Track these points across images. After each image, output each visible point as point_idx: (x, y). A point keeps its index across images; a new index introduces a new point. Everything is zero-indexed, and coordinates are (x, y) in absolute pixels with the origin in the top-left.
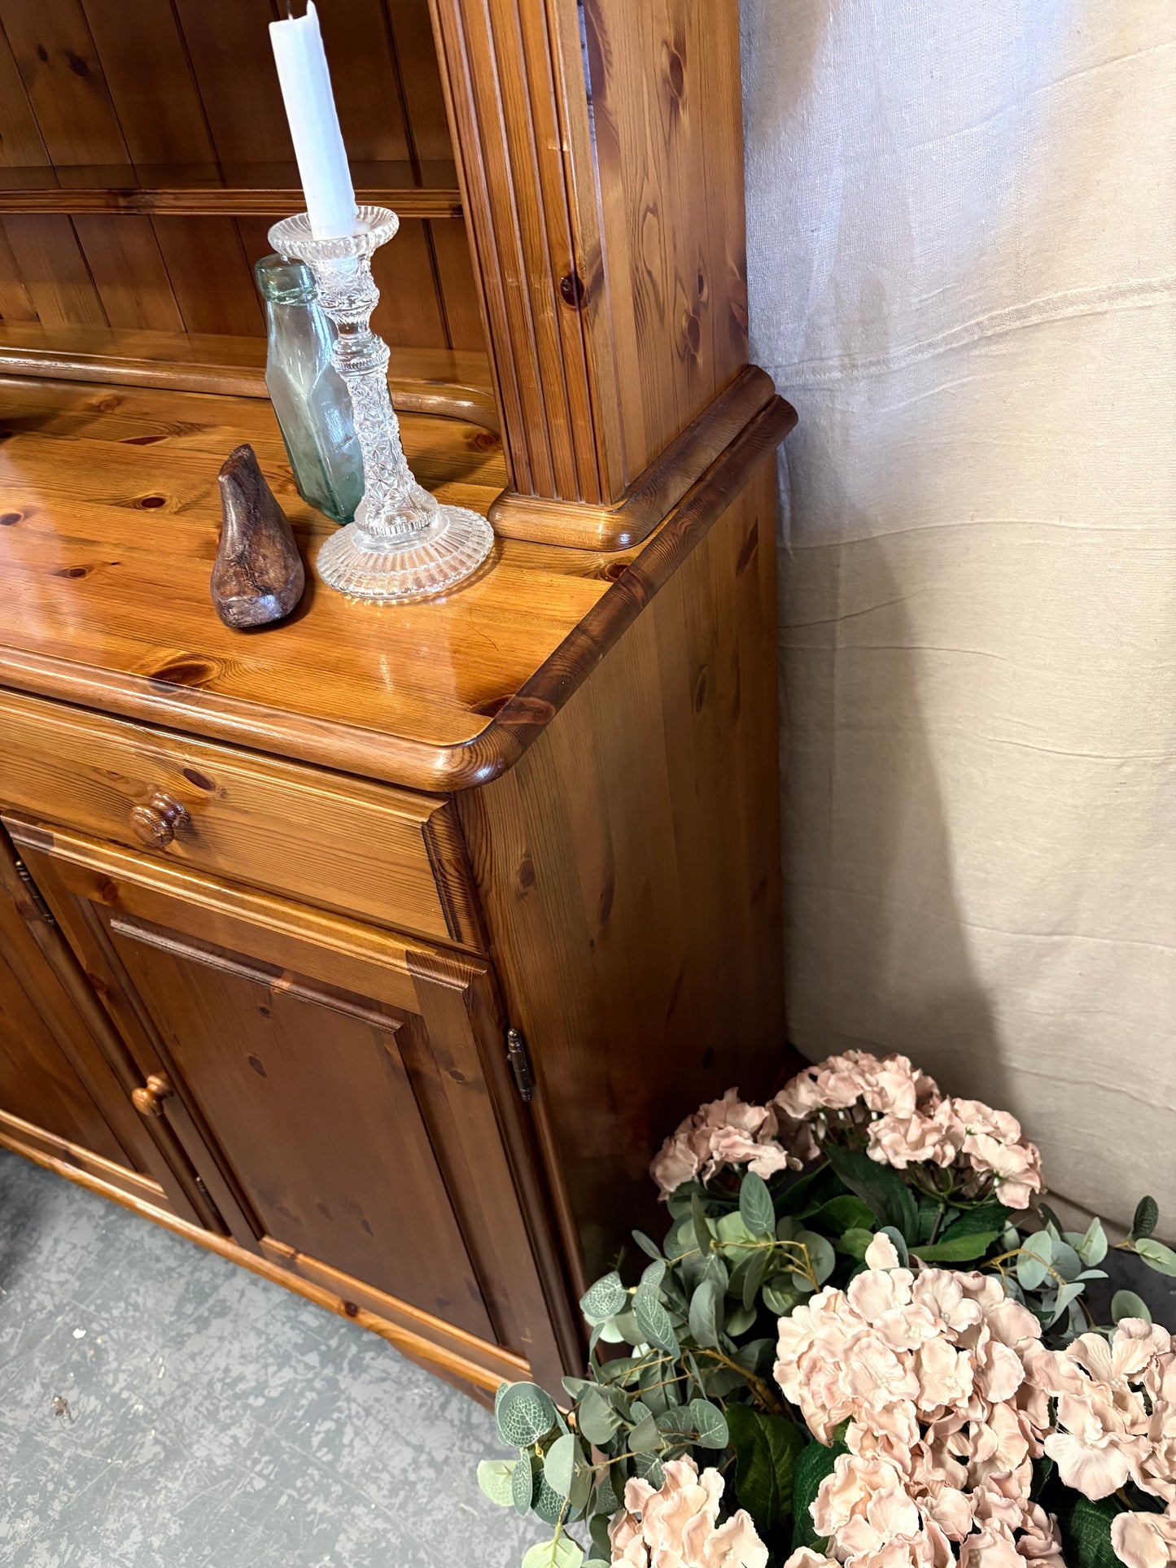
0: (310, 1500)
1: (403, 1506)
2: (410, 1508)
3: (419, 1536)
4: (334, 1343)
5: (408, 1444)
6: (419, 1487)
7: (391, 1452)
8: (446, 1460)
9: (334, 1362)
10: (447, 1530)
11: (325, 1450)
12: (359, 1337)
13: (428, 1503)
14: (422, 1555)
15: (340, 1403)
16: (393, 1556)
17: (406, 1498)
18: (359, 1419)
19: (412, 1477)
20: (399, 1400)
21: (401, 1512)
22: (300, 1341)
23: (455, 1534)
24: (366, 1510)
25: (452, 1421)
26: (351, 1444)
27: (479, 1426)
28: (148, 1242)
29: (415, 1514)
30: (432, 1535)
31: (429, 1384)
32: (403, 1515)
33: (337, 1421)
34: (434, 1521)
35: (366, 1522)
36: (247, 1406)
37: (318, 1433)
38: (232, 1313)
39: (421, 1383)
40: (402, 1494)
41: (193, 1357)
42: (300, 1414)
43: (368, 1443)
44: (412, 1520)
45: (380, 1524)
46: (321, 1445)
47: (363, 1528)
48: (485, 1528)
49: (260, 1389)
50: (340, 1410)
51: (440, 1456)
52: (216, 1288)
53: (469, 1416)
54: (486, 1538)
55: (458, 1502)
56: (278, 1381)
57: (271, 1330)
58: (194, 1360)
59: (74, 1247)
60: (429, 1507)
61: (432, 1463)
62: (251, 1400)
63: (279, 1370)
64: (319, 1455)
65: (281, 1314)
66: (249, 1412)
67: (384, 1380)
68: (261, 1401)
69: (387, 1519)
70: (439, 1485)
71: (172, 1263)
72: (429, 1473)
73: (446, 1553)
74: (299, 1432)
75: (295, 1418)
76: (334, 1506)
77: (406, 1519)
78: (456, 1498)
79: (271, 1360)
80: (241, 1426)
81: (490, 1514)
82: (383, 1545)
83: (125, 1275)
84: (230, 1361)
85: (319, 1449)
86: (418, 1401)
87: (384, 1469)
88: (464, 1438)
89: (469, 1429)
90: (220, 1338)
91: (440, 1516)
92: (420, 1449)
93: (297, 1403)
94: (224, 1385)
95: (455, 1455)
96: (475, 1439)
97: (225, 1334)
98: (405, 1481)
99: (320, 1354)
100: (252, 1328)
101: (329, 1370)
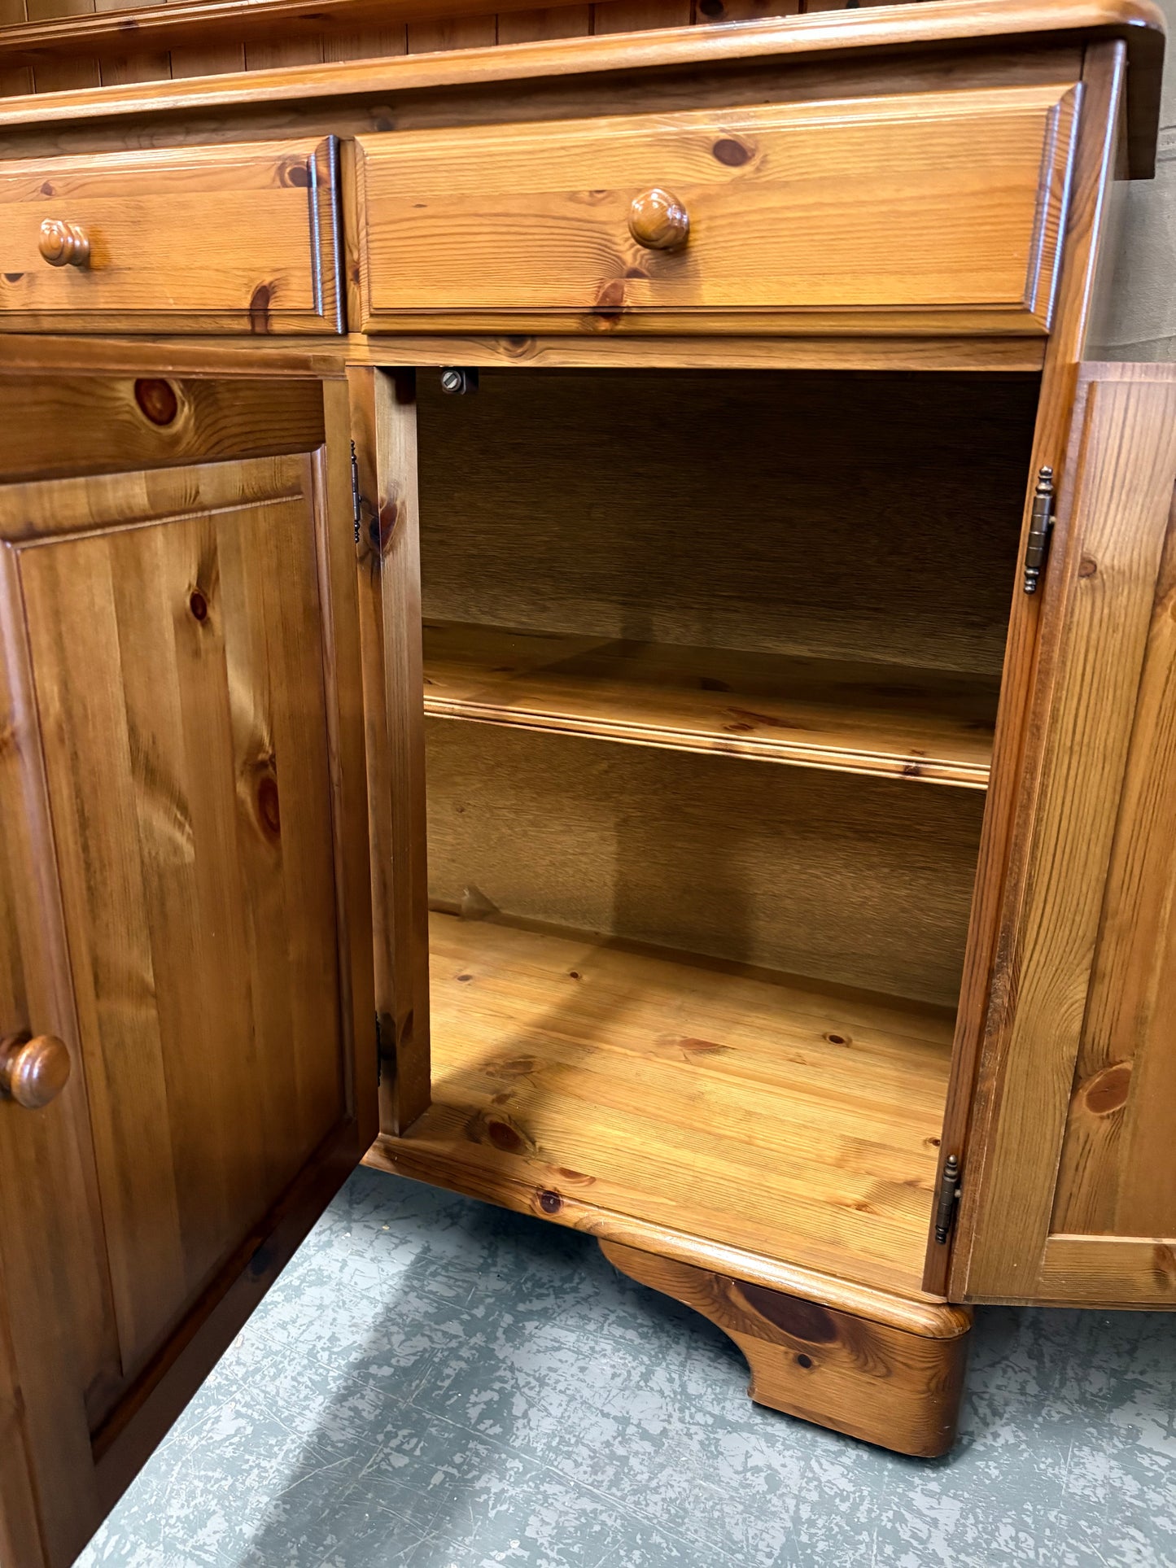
0: (478, 1478)
1: (615, 1482)
2: (626, 1485)
3: (647, 1517)
4: (480, 1311)
5: (606, 1415)
6: (634, 1461)
7: (585, 1423)
8: (664, 1432)
9: (483, 1331)
10: (685, 1510)
11: (489, 1422)
12: (514, 1305)
13: (650, 1479)
14: (656, 1539)
15: (501, 1373)
16: (615, 1541)
17: (616, 1474)
18: (531, 1389)
19: (621, 1451)
20: (583, 1369)
21: (614, 1490)
22: (438, 1313)
23: (698, 1514)
24: (562, 1489)
25: (661, 1392)
26: (525, 1416)
27: (700, 1396)
29: (635, 1492)
30: (666, 1516)
31: (621, 1354)
32: (619, 1494)
33: (501, 1391)
34: (664, 1500)
35: (565, 1501)
36: (368, 1377)
37: (475, 1404)
38: (333, 1283)
39: (609, 1352)
40: (610, 1471)
41: (283, 1326)
42: (446, 1383)
43: (549, 1415)
44: (631, 1499)
45: (587, 1504)
46: (483, 1416)
47: (562, 1508)
48: (741, 1508)
49: (385, 1358)
50: (502, 1380)
51: (655, 1428)
53: (683, 1386)
54: (744, 1520)
55: (694, 1478)
56: (410, 1349)
58: (284, 1328)
60: (653, 1484)
61: (645, 1435)
64: (481, 1427)
66: (371, 1382)
68: (387, 1371)
69: (595, 1498)
70: (659, 1459)
72: (648, 1447)
73: (690, 1535)
74: (448, 1403)
75: (440, 1388)
76: (515, 1484)
77: (623, 1498)
78: (690, 1475)
79: (394, 1329)
80: (363, 1397)
81: (741, 1491)
82: (597, 1528)
84: (335, 1330)
85: (480, 1420)
86: (609, 1371)
87: (579, 1441)
88: (681, 1410)
89: (684, 1399)
90: (321, 1307)
91: (671, 1494)
92: (624, 1421)
93: (440, 1373)
94: (332, 1353)
95: (676, 1425)
96: (699, 1410)
97: (326, 1302)
98: (613, 1456)
99: (462, 1322)
100: (363, 1297)
101: (478, 1339)
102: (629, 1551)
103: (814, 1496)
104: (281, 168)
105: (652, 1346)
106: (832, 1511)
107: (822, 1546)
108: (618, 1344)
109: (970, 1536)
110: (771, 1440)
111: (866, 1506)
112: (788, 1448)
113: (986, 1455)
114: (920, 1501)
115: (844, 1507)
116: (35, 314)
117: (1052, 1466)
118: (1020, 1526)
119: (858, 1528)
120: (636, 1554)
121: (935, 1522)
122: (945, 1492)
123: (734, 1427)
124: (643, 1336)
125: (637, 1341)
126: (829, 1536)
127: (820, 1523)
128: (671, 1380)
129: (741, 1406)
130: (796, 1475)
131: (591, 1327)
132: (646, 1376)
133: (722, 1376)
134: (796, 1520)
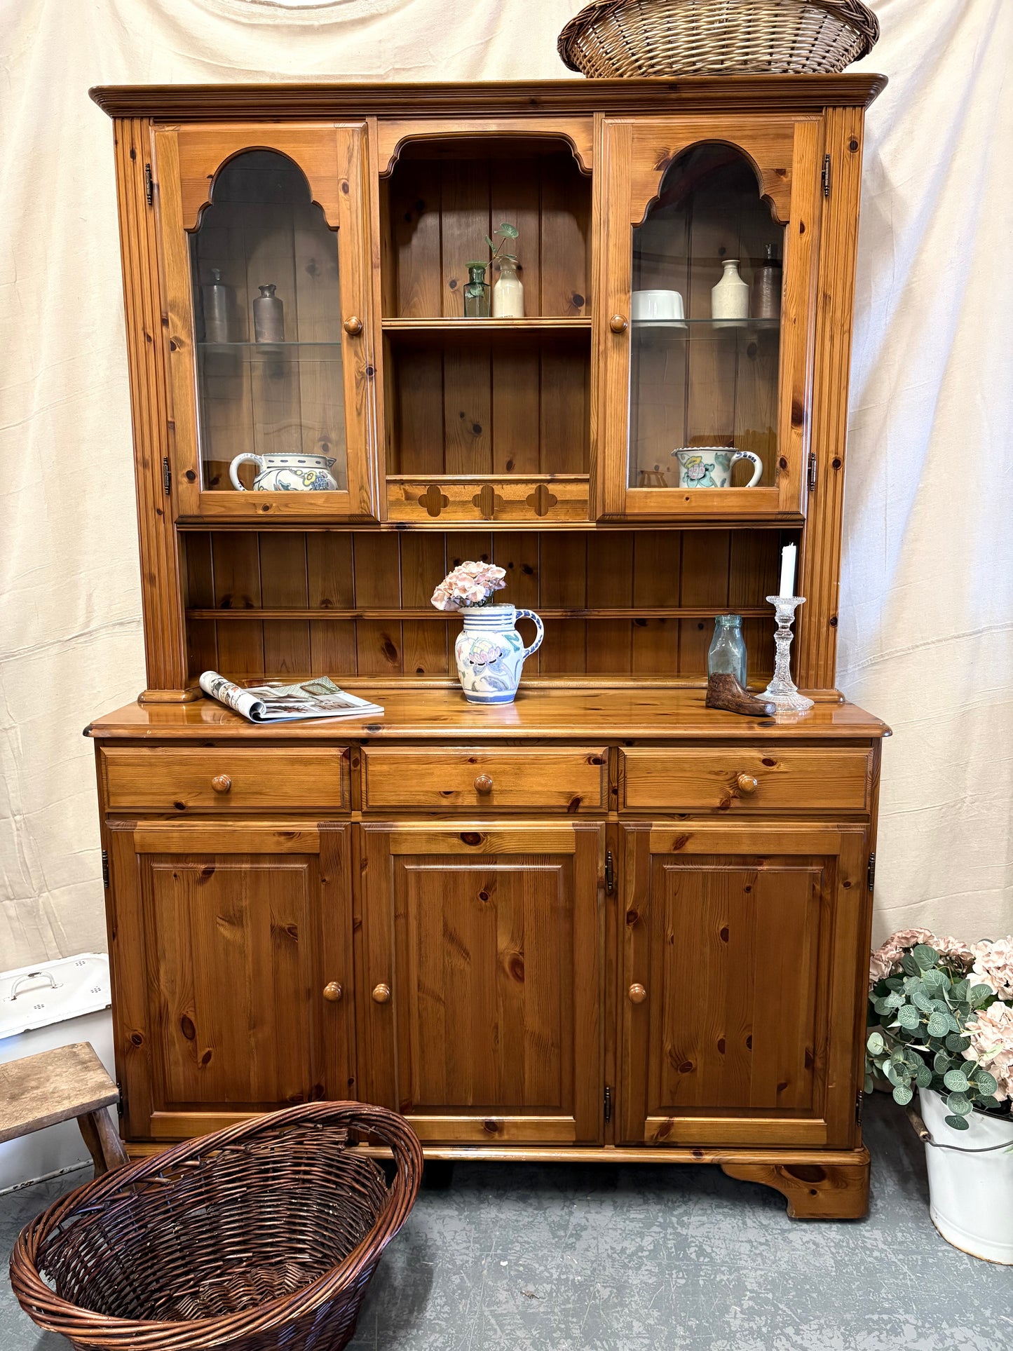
0: (715, 1277)
1: (764, 1263)
2: (768, 1262)
3: (784, 1270)
4: (661, 1220)
5: (742, 1242)
6: (764, 1253)
7: (737, 1247)
8: (767, 1240)
9: (669, 1227)
10: (794, 1263)
11: (702, 1258)
12: (672, 1213)
13: (775, 1257)
14: (792, 1275)
15: (690, 1240)
17: (762, 1260)
18: (707, 1241)
19: (758, 1252)
20: (720, 1229)
21: (766, 1265)
22: (642, 1225)
23: (800, 1263)
24: (748, 1270)
25: (754, 1227)
26: (713, 1252)
27: (769, 1224)
28: (502, 1216)
29: (773, 1263)
30: (790, 1267)
32: (768, 1265)
33: (696, 1246)
34: (785, 1262)
35: (752, 1274)
36: (640, 1257)
37: (691, 1254)
38: (590, 1227)
40: (759, 1259)
41: (586, 1250)
42: (673, 1250)
43: (721, 1248)
44: (774, 1266)
45: (759, 1272)
46: (698, 1257)
47: (754, 1277)
48: (812, 1256)
49: (641, 1249)
50: (692, 1242)
51: (763, 1240)
52: (568, 1221)
53: (760, 1222)
54: (816, 1259)
55: (789, 1252)
56: (647, 1242)
57: (619, 1227)
58: (589, 1251)
59: (456, 1232)
60: (777, 1258)
61: (761, 1244)
62: (640, 1254)
63: (642, 1240)
64: (701, 1260)
65: (618, 1219)
66: (644, 1259)
67: (704, 1224)
68: (646, 1253)
69: (761, 1270)
70: (773, 1250)
71: (527, 1220)
72: (762, 1248)
73: (803, 1270)
74: (681, 1256)
75: (672, 1252)
76: (730, 1274)
77: (771, 1266)
78: (787, 1251)
79: (633, 1237)
80: (646, 1265)
81: (808, 1251)
83: (504, 1233)
84: (610, 1244)
85: (698, 1259)
86: (730, 1226)
87: (740, 1254)
88: (767, 1231)
89: (765, 1227)
90: (594, 1238)
91: (786, 1260)
92: (750, 1241)
93: (667, 1248)
94: (618, 1254)
95: (769, 1238)
96: (773, 1229)
97: (595, 1236)
98: (755, 1254)
99: (658, 1226)
100: (608, 1229)
101: (669, 1230)
102: (787, 1281)
103: (832, 1244)
104: (589, 759)
105: (737, 1212)
106: (842, 1247)
107: (846, 1259)
108: (725, 1215)
109: (889, 1239)
110: (804, 1231)
111: (851, 1242)
112: (812, 1231)
113: (877, 1212)
114: (867, 1234)
115: (844, 1244)
116: (456, 807)
117: (900, 1209)
118: (902, 1231)
119: (854, 1249)
120: (790, 1282)
121: (876, 1239)
122: (872, 1229)
123: (789, 1231)
124: (731, 1209)
125: (731, 1212)
126: (846, 1255)
127: (841, 1251)
128: (754, 1222)
129: (786, 1223)
130: (822, 1239)
131: (709, 1212)
132: (744, 1223)
133: (772, 1215)
134: (832, 1253)
